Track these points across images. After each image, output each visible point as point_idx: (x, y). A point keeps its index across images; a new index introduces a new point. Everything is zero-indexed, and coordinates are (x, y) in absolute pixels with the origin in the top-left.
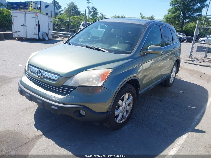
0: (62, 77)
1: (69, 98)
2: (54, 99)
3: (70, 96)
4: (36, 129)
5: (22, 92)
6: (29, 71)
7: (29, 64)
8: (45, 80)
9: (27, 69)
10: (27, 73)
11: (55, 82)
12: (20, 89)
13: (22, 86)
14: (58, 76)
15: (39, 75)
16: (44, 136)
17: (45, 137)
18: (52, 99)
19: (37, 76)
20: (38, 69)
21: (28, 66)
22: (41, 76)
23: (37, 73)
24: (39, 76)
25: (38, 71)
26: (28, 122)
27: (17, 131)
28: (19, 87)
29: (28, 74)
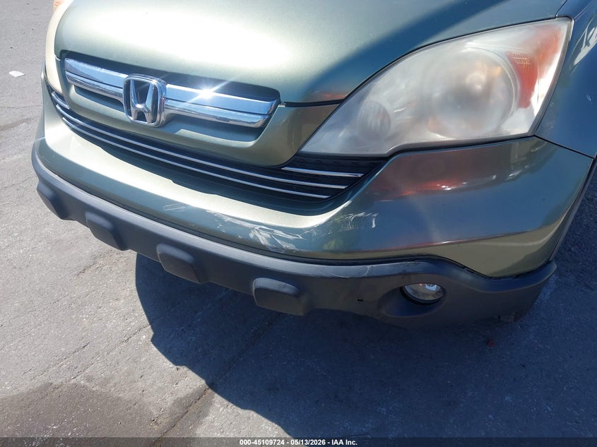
0: (289, 105)
1: (350, 228)
2: (263, 238)
3: (352, 217)
4: (168, 364)
5: (62, 206)
6: (73, 89)
7: (64, 55)
8: (184, 132)
9: (56, 83)
10: (59, 100)
11: (251, 143)
12: (48, 192)
13: (56, 177)
14: (263, 105)
15: (139, 106)
16: (218, 399)
17: (226, 402)
18: (251, 240)
19: (132, 118)
20: (124, 76)
21: (61, 67)
22: (155, 112)
23: (122, 100)
24: (141, 116)
25: (128, 84)
26: (120, 329)
27: (87, 384)
28: (44, 181)
29: (67, 107)
